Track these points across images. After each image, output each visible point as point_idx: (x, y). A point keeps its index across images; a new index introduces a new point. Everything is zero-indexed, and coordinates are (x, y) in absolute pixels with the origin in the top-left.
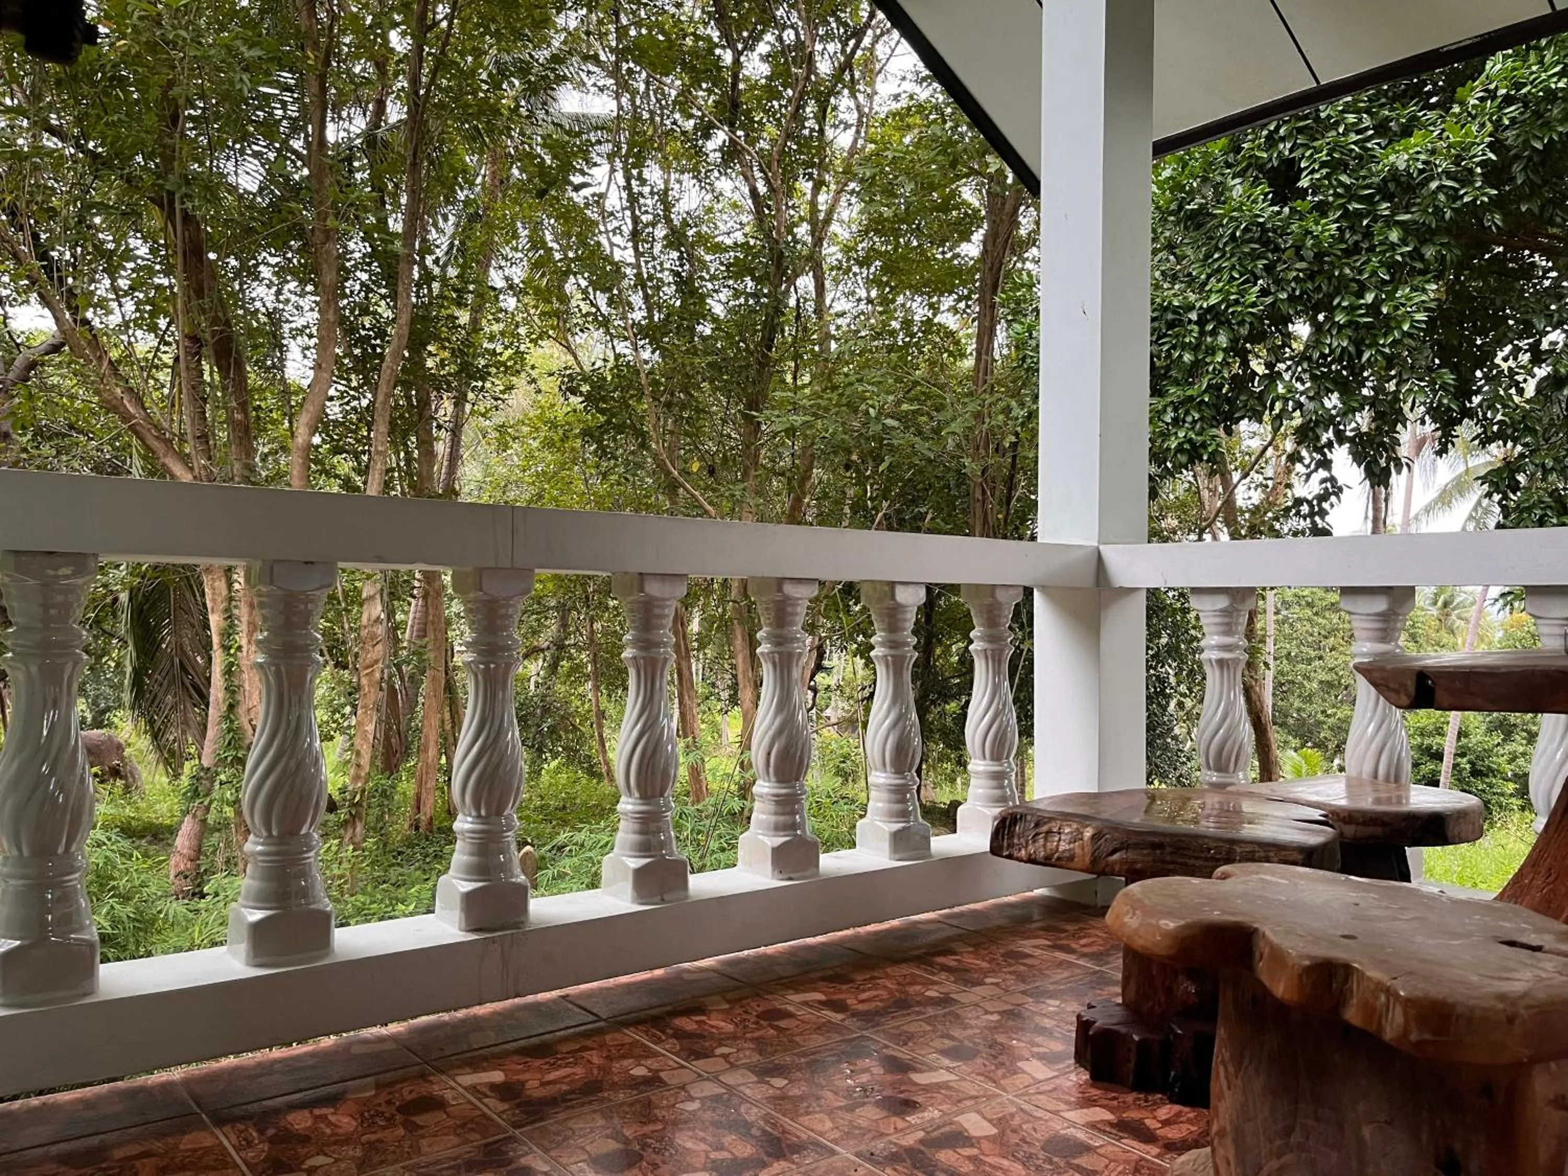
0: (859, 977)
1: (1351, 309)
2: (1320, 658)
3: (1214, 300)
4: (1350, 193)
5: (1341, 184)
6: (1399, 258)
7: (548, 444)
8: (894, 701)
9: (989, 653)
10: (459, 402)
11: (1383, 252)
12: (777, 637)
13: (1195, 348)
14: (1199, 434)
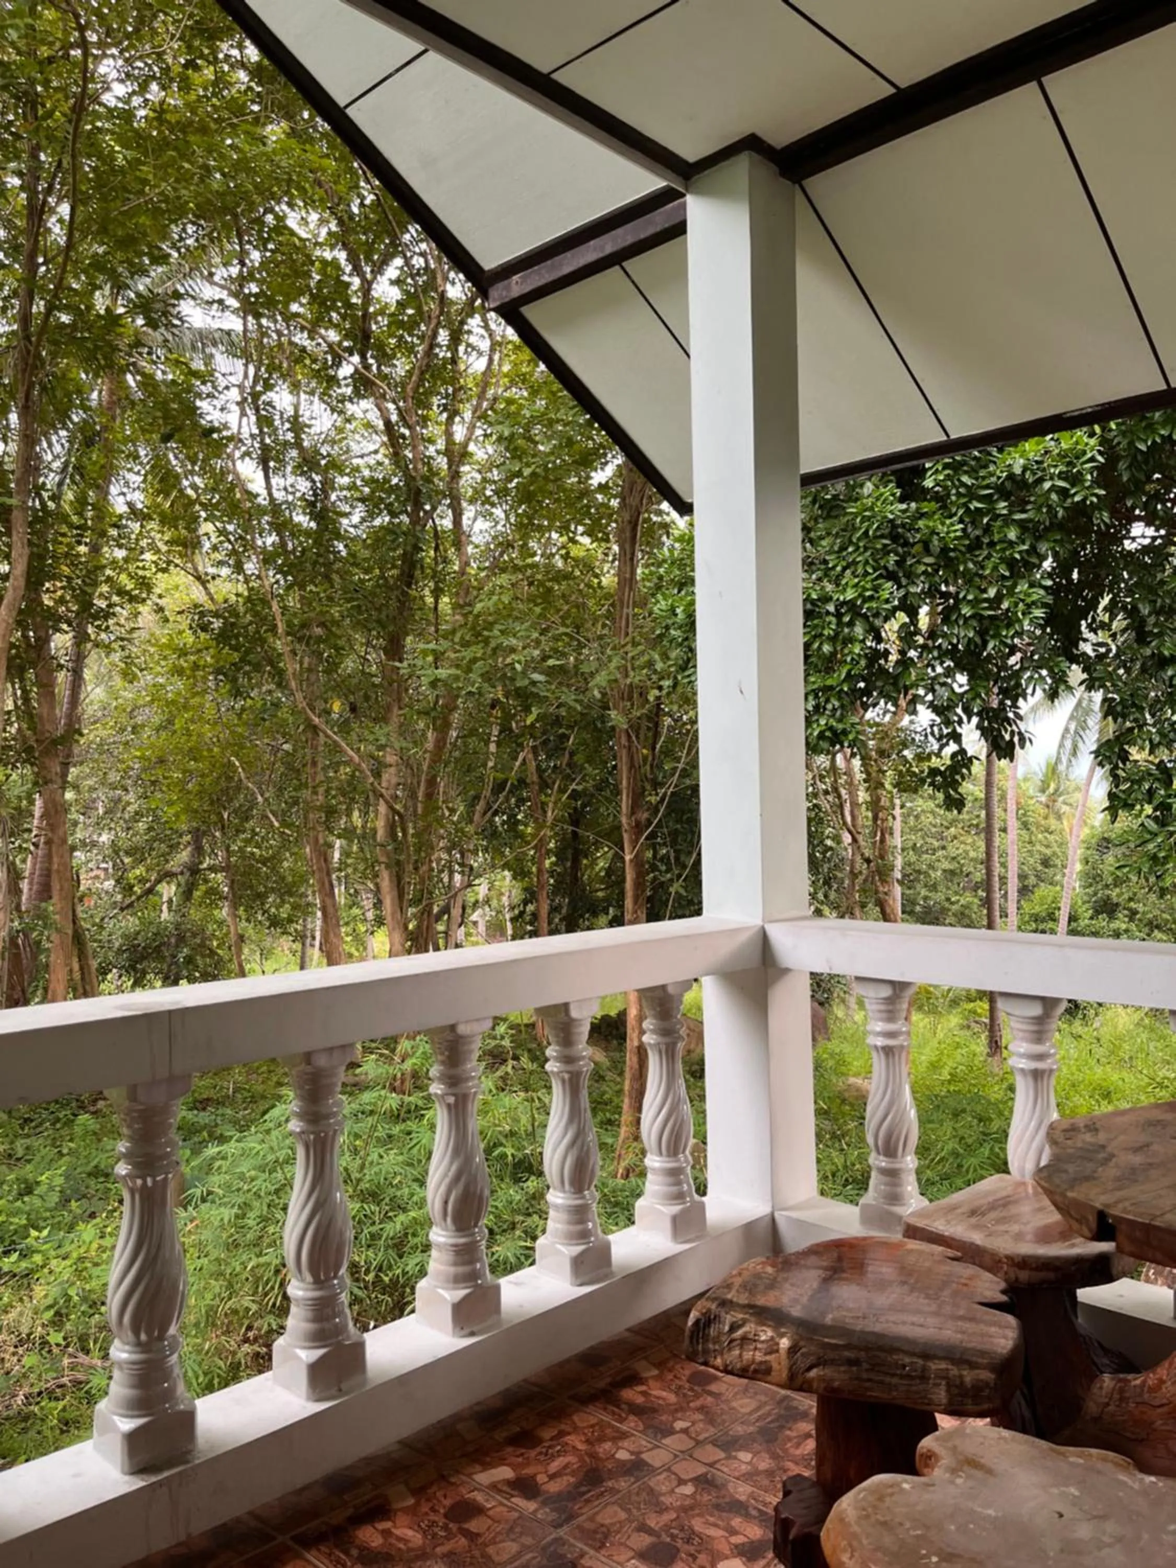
0: (547, 1434)
1: (974, 603)
2: (944, 848)
3: (850, 595)
4: (971, 494)
5: (963, 485)
6: (1017, 556)
7: (178, 671)
8: (571, 1120)
9: (663, 1048)
10: (81, 638)
11: (1003, 550)
12: (450, 1077)
13: (833, 639)
14: (840, 721)
